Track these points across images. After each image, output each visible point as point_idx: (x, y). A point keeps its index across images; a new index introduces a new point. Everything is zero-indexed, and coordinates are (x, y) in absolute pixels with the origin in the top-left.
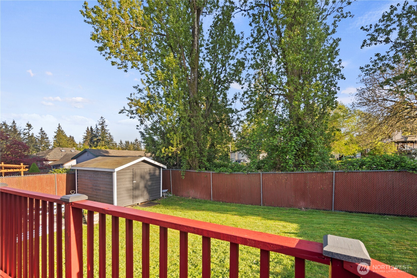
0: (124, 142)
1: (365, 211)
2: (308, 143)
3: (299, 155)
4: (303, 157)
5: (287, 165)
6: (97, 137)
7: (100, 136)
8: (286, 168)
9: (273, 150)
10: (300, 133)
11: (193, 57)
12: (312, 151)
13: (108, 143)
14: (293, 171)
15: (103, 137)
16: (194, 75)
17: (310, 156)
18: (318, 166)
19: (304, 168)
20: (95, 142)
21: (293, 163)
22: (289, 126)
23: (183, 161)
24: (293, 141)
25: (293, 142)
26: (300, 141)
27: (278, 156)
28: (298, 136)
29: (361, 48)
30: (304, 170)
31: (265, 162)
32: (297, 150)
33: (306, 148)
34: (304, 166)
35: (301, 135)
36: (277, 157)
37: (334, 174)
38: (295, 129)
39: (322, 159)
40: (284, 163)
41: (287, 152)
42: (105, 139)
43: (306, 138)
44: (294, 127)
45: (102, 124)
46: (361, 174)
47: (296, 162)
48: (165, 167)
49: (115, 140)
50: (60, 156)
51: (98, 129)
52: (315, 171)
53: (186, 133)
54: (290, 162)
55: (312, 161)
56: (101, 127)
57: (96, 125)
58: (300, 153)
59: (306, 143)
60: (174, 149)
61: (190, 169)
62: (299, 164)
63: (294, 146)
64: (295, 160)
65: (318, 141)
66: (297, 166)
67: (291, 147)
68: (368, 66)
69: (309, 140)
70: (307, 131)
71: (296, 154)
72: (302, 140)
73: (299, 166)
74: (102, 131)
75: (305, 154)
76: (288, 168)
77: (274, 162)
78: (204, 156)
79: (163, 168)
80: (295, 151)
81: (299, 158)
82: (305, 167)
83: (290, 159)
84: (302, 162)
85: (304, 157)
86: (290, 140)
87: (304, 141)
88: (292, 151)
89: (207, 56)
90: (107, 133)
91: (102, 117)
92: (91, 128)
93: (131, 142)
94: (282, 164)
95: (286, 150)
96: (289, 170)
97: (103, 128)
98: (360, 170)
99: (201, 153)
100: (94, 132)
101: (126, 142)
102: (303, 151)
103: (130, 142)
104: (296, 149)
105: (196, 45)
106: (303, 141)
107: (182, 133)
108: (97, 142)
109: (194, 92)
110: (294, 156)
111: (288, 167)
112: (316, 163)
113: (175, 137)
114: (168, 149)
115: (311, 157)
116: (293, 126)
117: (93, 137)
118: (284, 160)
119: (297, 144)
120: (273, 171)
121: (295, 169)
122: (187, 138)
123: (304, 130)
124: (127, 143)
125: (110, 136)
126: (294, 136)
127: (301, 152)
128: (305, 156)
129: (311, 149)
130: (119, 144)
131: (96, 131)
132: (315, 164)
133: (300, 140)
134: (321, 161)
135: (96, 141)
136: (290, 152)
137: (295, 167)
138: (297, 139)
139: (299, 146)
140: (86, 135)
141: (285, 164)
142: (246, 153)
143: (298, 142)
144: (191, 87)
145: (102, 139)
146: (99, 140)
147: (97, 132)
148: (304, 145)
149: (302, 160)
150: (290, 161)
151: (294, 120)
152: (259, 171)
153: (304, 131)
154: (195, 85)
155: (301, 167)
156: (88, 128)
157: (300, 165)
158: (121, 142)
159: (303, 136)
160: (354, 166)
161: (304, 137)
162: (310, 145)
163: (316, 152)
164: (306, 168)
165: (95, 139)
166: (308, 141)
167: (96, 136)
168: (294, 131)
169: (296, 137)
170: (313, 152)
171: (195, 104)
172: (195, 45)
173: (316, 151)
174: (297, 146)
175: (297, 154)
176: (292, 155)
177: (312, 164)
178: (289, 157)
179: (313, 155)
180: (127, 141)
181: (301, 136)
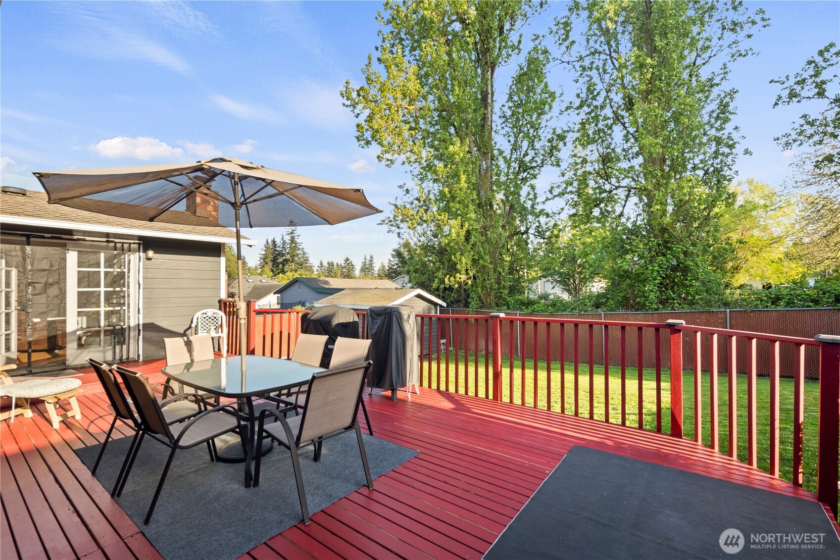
0: (325, 264)
1: (786, 374)
2: (681, 265)
3: (667, 284)
4: (673, 287)
5: (646, 301)
6: (283, 255)
7: (288, 254)
8: (644, 305)
9: (621, 276)
10: (667, 250)
11: (486, 137)
12: (689, 278)
13: (301, 265)
14: (657, 310)
15: (293, 255)
16: (486, 164)
17: (686, 286)
18: (701, 302)
19: (677, 305)
20: (281, 265)
21: (658, 297)
22: (649, 241)
23: (472, 295)
24: (656, 263)
25: (656, 265)
26: (668, 264)
27: (631, 286)
28: (664, 255)
29: (774, 108)
30: (676, 309)
31: (609, 296)
32: (663, 278)
33: (678, 274)
34: (675, 301)
35: (669, 254)
36: (630, 289)
37: (728, 314)
38: (659, 245)
39: (707, 291)
40: (640, 297)
41: (645, 280)
42: (296, 259)
43: (678, 258)
44: (656, 241)
45: (292, 233)
46: (774, 314)
47: (662, 295)
48: (444, 304)
49: (311, 261)
50: (248, 289)
51: (284, 243)
52: (695, 309)
53: (479, 253)
54: (652, 296)
55: (690, 293)
56: (290, 238)
57: (283, 236)
58: (668, 281)
59: (678, 265)
60: (463, 277)
61: (481, 307)
62: (667, 299)
63: (658, 271)
64: (661, 293)
65: (699, 263)
66: (663, 302)
67: (652, 273)
68: (787, 135)
69: (683, 261)
70: (680, 248)
71: (661, 283)
72: (670, 262)
73: (668, 303)
74: (291, 244)
75: (677, 283)
76: (648, 305)
77: (624, 297)
78: (504, 288)
79: (441, 306)
80: (659, 278)
81: (667, 289)
82: (678, 303)
83: (652, 291)
84: (673, 296)
85: (676, 288)
86: (651, 262)
87: (675, 263)
88: (655, 279)
89: (503, 128)
90: (299, 249)
91: (291, 222)
92: (274, 242)
93: (337, 264)
94: (638, 300)
95: (643, 277)
96: (650, 309)
97: (293, 240)
98: (773, 308)
99: (499, 283)
100: (279, 247)
101: (328, 263)
102: (674, 278)
103: (335, 264)
104: (661, 276)
105: (490, 118)
106: (673, 263)
107: (472, 253)
108: (284, 265)
109: (486, 188)
110: (658, 287)
111: (649, 303)
112: (696, 298)
113: (464, 260)
114: (455, 278)
115: (688, 289)
116: (654, 242)
117: (279, 254)
118: (641, 293)
119: (662, 268)
120: (622, 310)
121: (661, 307)
122: (478, 260)
123: (673, 246)
124: (331, 264)
125: (304, 253)
126: (658, 256)
127: (670, 280)
128: (678, 286)
129: (686, 275)
130: (319, 267)
131: (281, 246)
132: (694, 299)
133: (667, 261)
134: (705, 294)
135: (281, 263)
136: (651, 281)
137: (660, 303)
138: (662, 261)
139: (667, 271)
140: (264, 252)
141: (643, 299)
142: (559, 282)
143: (665, 264)
144: (482, 181)
145: (291, 259)
146: (286, 261)
147: (283, 247)
148: (675, 269)
149: (672, 293)
150: (652, 293)
151: (656, 232)
152: (599, 310)
153: (675, 248)
154: (487, 178)
155: (670, 304)
156: (267, 240)
157: (669, 301)
158: (321, 264)
159: (672, 255)
160: (763, 302)
161: (674, 257)
162: (686, 270)
163: (695, 280)
164: (680, 304)
165: (280, 260)
166: (682, 263)
167: (281, 254)
168: (657, 247)
169: (661, 258)
170: (691, 280)
171: (489, 207)
172: (488, 118)
173: (697, 279)
174: (663, 271)
175: (663, 284)
176: (655, 285)
177: (689, 298)
178: (650, 288)
179: (691, 285)
180: (330, 261)
181: (668, 256)
